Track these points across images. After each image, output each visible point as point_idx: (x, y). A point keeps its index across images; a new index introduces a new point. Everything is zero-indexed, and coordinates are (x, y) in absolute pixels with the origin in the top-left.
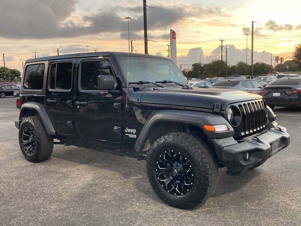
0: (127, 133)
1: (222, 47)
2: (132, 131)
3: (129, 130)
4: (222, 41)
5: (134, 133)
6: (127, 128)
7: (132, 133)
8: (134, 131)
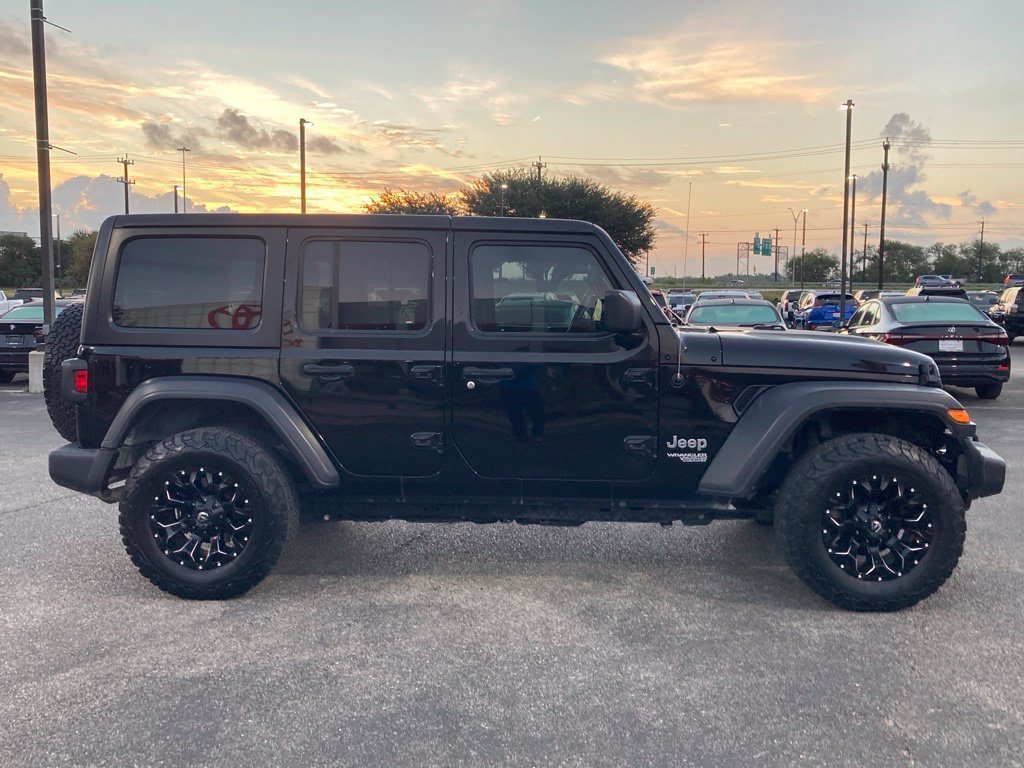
0: (678, 450)
1: (126, 185)
2: (692, 443)
3: (682, 443)
4: (126, 164)
5: (699, 449)
6: (675, 437)
7: (695, 451)
8: (702, 443)
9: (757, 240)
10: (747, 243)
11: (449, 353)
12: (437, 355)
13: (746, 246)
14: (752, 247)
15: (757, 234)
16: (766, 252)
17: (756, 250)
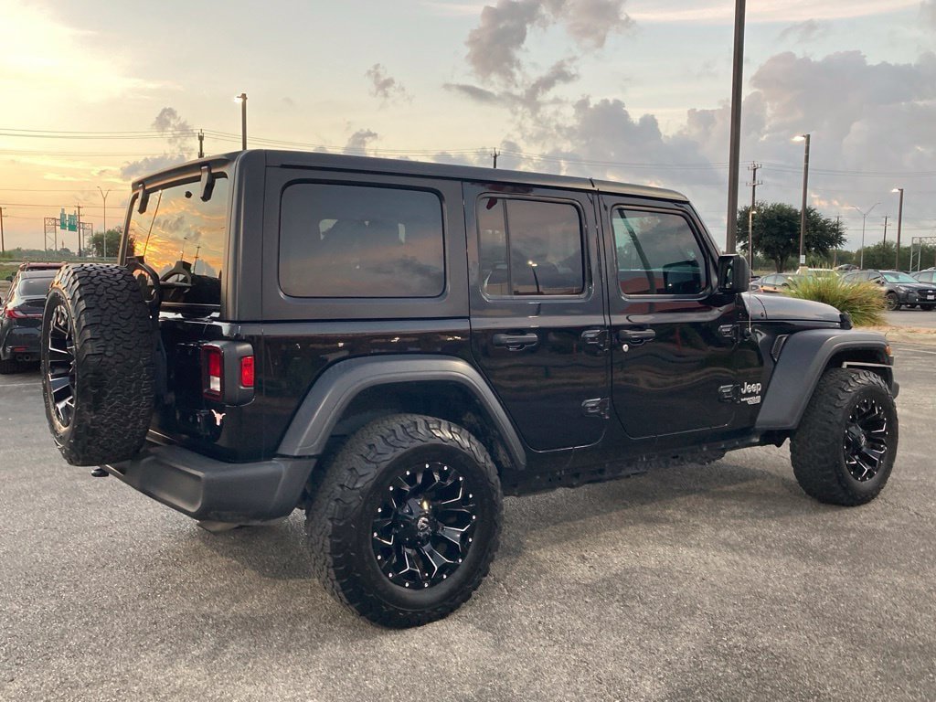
2: (754, 388)
3: (749, 388)
5: (757, 392)
6: (746, 384)
7: (755, 394)
8: (759, 387)
9: (63, 215)
10: (55, 219)
11: (607, 317)
12: (598, 320)
13: (53, 222)
14: (58, 223)
15: (63, 210)
16: (72, 228)
17: (63, 226)
